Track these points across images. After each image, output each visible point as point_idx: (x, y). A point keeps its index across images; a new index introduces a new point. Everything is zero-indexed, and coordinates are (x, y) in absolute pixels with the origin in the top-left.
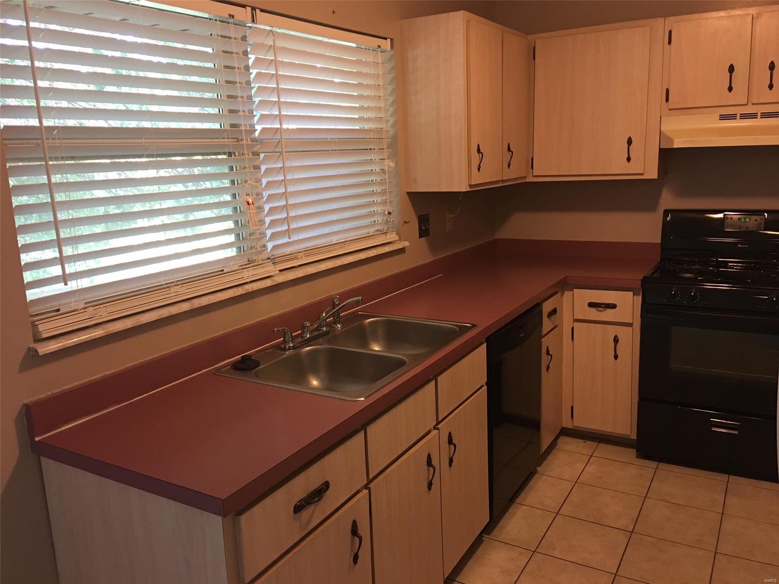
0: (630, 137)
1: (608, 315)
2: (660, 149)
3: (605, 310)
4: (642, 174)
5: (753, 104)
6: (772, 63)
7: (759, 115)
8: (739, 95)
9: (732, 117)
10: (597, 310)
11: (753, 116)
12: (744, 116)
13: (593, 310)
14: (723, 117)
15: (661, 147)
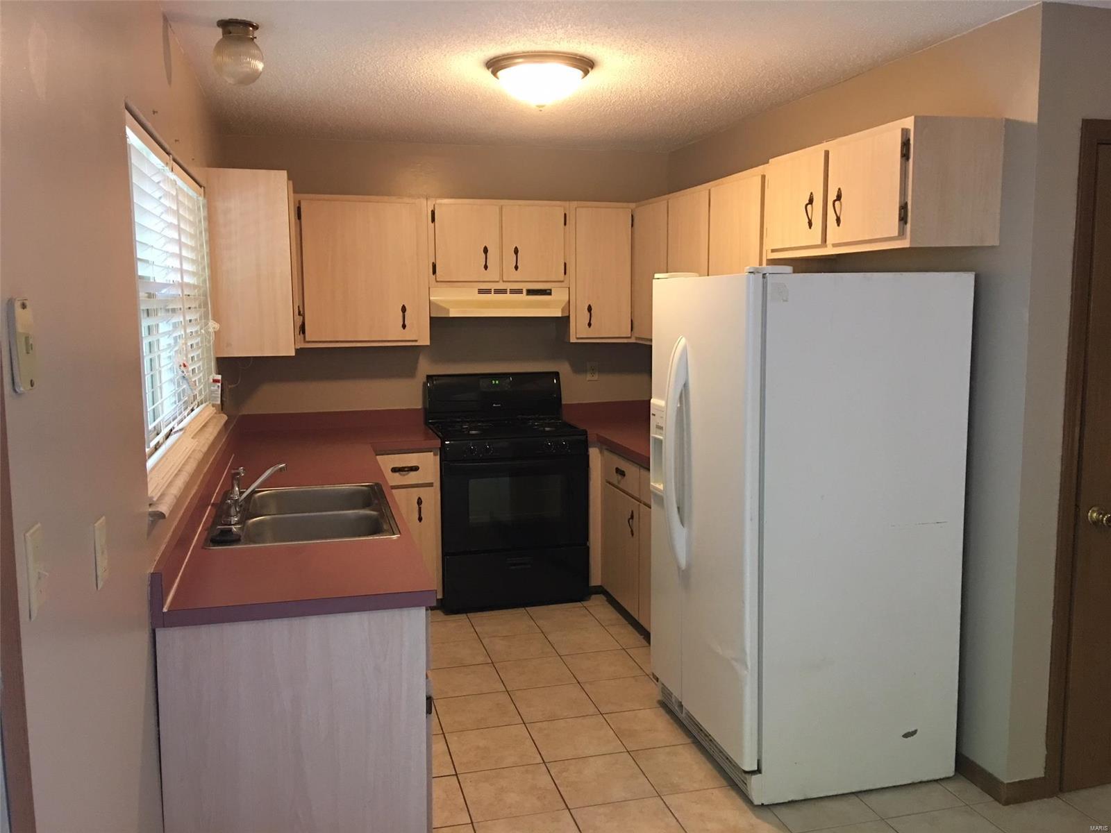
0: (404, 305)
1: (412, 478)
2: (431, 318)
3: (407, 474)
4: (416, 341)
5: (503, 281)
6: (516, 248)
7: (508, 291)
8: (493, 273)
9: (488, 291)
10: (401, 474)
11: (503, 291)
12: (498, 291)
13: (397, 474)
14: (481, 291)
15: (432, 315)
